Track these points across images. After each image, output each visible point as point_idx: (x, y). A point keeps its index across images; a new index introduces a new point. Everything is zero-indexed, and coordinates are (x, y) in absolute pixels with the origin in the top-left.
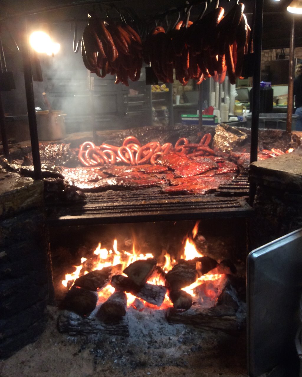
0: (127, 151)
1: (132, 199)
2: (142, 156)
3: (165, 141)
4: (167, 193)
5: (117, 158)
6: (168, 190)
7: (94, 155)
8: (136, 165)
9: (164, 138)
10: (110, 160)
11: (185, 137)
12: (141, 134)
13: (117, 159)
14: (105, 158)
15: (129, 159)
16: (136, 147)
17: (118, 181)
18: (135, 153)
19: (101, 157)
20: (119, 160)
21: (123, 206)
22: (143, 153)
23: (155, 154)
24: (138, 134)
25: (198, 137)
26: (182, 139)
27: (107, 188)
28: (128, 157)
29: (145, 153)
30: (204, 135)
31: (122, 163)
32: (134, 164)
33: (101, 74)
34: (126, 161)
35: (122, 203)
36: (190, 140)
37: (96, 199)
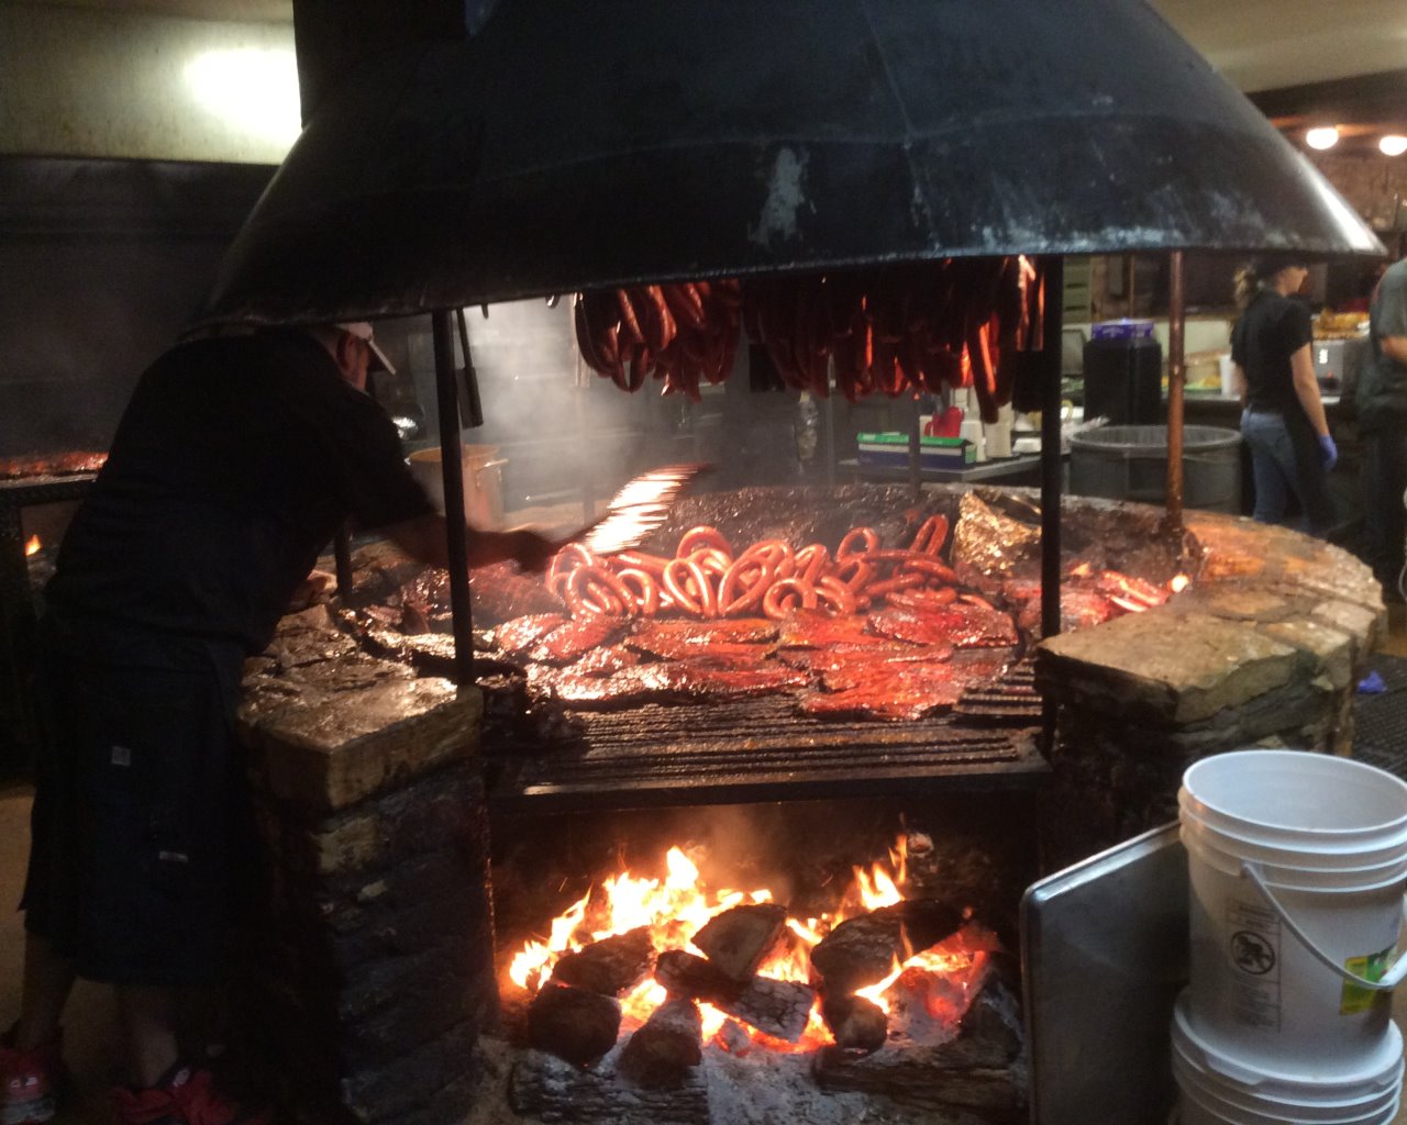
0: (690, 574)
1: (715, 733)
2: (737, 591)
3: (808, 540)
4: (815, 715)
5: (662, 595)
6: (816, 708)
7: (592, 587)
8: (718, 616)
9: (803, 528)
10: (640, 602)
11: (868, 525)
12: (731, 513)
13: (660, 600)
14: (626, 594)
15: (698, 600)
16: (718, 560)
17: (673, 675)
18: (714, 579)
19: (613, 592)
20: (667, 601)
21: (692, 754)
22: (740, 581)
23: (778, 584)
24: (721, 513)
25: (907, 525)
26: (857, 531)
27: (643, 697)
28: (694, 593)
29: (746, 578)
30: (924, 522)
31: (676, 611)
32: (713, 613)
33: (628, 383)
34: (688, 604)
35: (688, 747)
36: (884, 533)
37: (614, 734)
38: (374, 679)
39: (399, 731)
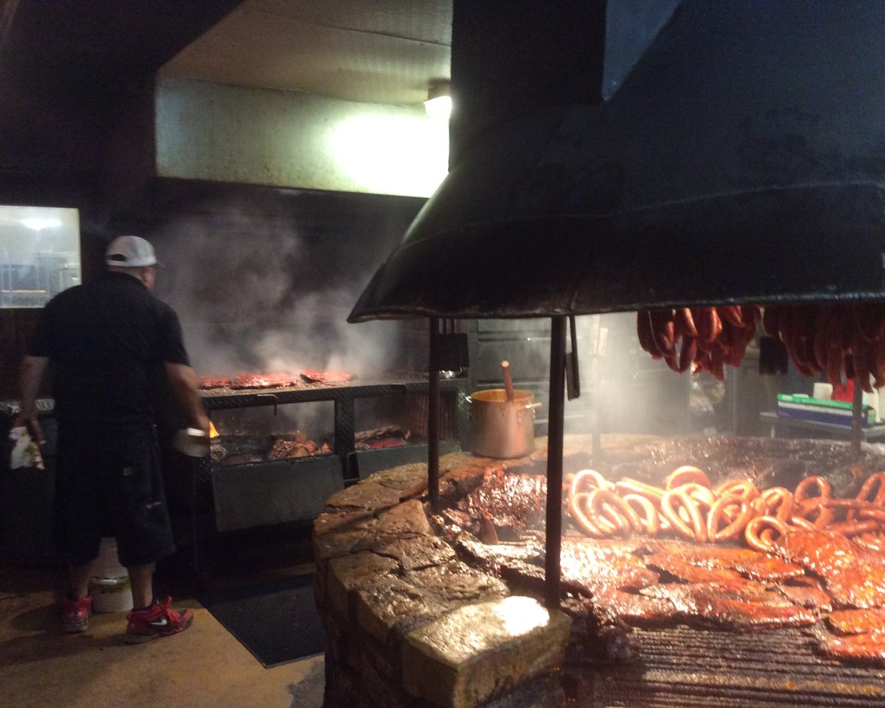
0: (681, 503)
1: (753, 665)
2: (722, 523)
3: (772, 482)
4: (838, 658)
5: (661, 517)
6: (838, 652)
7: (606, 506)
8: (708, 541)
9: (766, 472)
10: (644, 522)
11: (820, 474)
12: (703, 454)
13: (659, 522)
14: (632, 513)
15: (691, 525)
16: (703, 494)
17: (701, 599)
18: (703, 510)
19: (621, 511)
20: (665, 525)
21: (738, 688)
22: (725, 514)
23: (757, 519)
24: (695, 454)
25: (855, 478)
26: (812, 479)
27: (677, 619)
28: (687, 520)
29: (728, 511)
30: (869, 476)
31: (673, 533)
32: (704, 537)
33: (679, 367)
34: (686, 530)
35: (735, 681)
36: (834, 483)
38: (478, 592)
39: (508, 650)
